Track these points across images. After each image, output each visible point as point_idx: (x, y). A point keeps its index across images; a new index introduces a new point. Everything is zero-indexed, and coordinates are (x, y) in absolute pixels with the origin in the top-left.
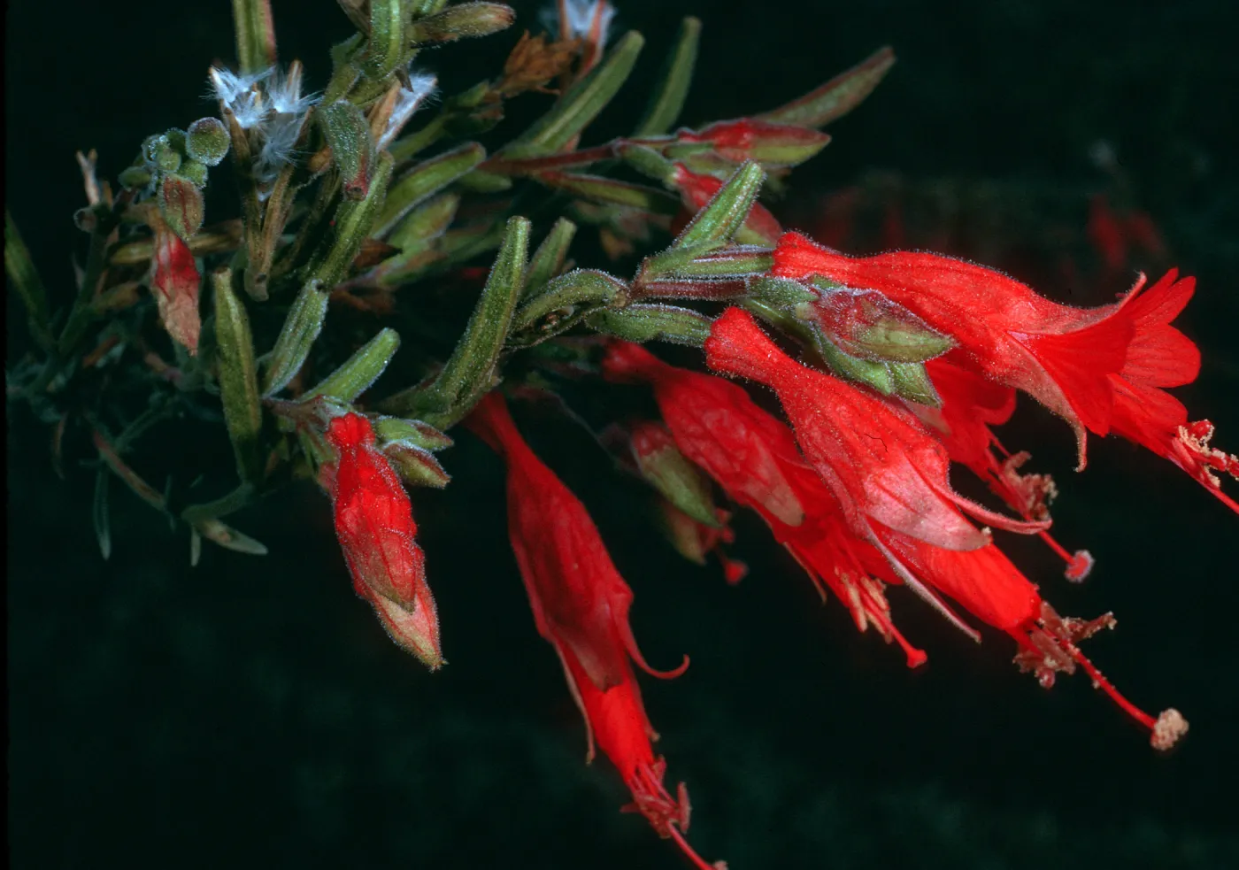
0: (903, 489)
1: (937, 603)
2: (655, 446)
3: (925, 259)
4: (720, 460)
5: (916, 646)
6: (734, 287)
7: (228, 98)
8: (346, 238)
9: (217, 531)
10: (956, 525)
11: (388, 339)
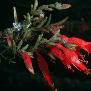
0: (74, 58)
1: (77, 68)
2: (50, 53)
3: (75, 38)
4: (56, 54)
5: (74, 70)
6: (58, 40)
7: (14, 25)
8: (24, 37)
9: (11, 61)
10: (79, 62)
11: (28, 45)
